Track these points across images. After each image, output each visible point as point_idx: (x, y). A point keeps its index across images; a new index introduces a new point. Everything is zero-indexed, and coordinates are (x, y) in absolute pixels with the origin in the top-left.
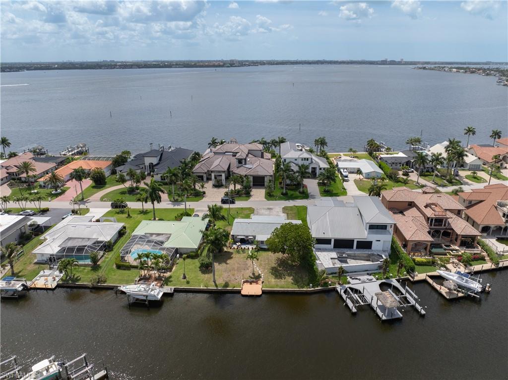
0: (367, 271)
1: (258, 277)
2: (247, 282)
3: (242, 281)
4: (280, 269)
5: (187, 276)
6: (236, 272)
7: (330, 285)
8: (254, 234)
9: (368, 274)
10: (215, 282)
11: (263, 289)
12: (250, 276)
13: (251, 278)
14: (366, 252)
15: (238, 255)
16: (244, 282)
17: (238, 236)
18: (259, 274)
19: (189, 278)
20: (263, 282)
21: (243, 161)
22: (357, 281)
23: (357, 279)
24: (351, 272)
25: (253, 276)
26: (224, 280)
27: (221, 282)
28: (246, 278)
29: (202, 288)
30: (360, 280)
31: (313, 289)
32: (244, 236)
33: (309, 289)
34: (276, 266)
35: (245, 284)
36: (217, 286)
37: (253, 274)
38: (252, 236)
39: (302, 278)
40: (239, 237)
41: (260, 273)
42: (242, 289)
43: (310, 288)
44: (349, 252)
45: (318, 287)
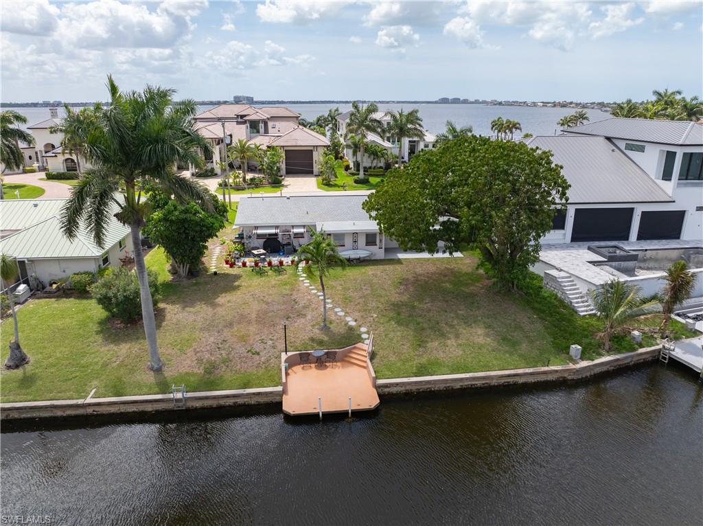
1: (351, 338)
2: (304, 359)
3: (284, 356)
5: (31, 357)
6: (253, 328)
7: (641, 346)
8: (307, 221)
10: (158, 370)
11: (380, 382)
12: (312, 340)
13: (321, 343)
15: (257, 280)
16: (291, 363)
17: (256, 228)
18: (351, 328)
19: (37, 362)
20: (373, 356)
21: (261, 125)
25: (326, 339)
26: (200, 360)
27: (183, 370)
28: (298, 343)
29: (89, 400)
31: (584, 364)
32: (277, 227)
33: (571, 366)
34: (405, 298)
35: (298, 368)
36: (164, 387)
37: (325, 328)
38: (304, 226)
39: (519, 327)
40: (260, 231)
41: (353, 323)
42: (284, 392)
45: (601, 355)
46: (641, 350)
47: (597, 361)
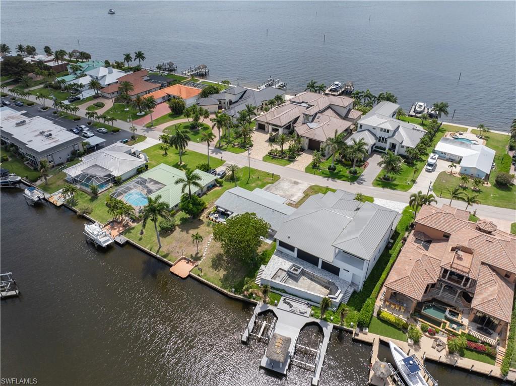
0: (310, 300)
1: (198, 259)
2: (185, 259)
3: (182, 257)
4: (225, 258)
7: (254, 299)
9: (308, 304)
10: (160, 248)
11: (190, 273)
12: (191, 255)
14: (328, 277)
18: (202, 256)
20: (197, 266)
22: (287, 307)
23: (289, 304)
24: (290, 294)
26: (168, 249)
27: (164, 250)
29: (146, 249)
30: (291, 306)
31: (233, 294)
35: (183, 261)
36: (157, 253)
37: (197, 254)
41: (204, 255)
42: (174, 265)
43: (231, 292)
44: (309, 269)
45: (240, 294)
46: (252, 300)
47: (236, 296)
